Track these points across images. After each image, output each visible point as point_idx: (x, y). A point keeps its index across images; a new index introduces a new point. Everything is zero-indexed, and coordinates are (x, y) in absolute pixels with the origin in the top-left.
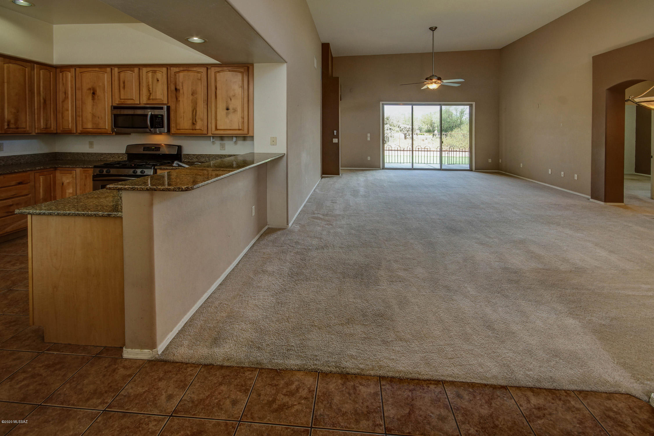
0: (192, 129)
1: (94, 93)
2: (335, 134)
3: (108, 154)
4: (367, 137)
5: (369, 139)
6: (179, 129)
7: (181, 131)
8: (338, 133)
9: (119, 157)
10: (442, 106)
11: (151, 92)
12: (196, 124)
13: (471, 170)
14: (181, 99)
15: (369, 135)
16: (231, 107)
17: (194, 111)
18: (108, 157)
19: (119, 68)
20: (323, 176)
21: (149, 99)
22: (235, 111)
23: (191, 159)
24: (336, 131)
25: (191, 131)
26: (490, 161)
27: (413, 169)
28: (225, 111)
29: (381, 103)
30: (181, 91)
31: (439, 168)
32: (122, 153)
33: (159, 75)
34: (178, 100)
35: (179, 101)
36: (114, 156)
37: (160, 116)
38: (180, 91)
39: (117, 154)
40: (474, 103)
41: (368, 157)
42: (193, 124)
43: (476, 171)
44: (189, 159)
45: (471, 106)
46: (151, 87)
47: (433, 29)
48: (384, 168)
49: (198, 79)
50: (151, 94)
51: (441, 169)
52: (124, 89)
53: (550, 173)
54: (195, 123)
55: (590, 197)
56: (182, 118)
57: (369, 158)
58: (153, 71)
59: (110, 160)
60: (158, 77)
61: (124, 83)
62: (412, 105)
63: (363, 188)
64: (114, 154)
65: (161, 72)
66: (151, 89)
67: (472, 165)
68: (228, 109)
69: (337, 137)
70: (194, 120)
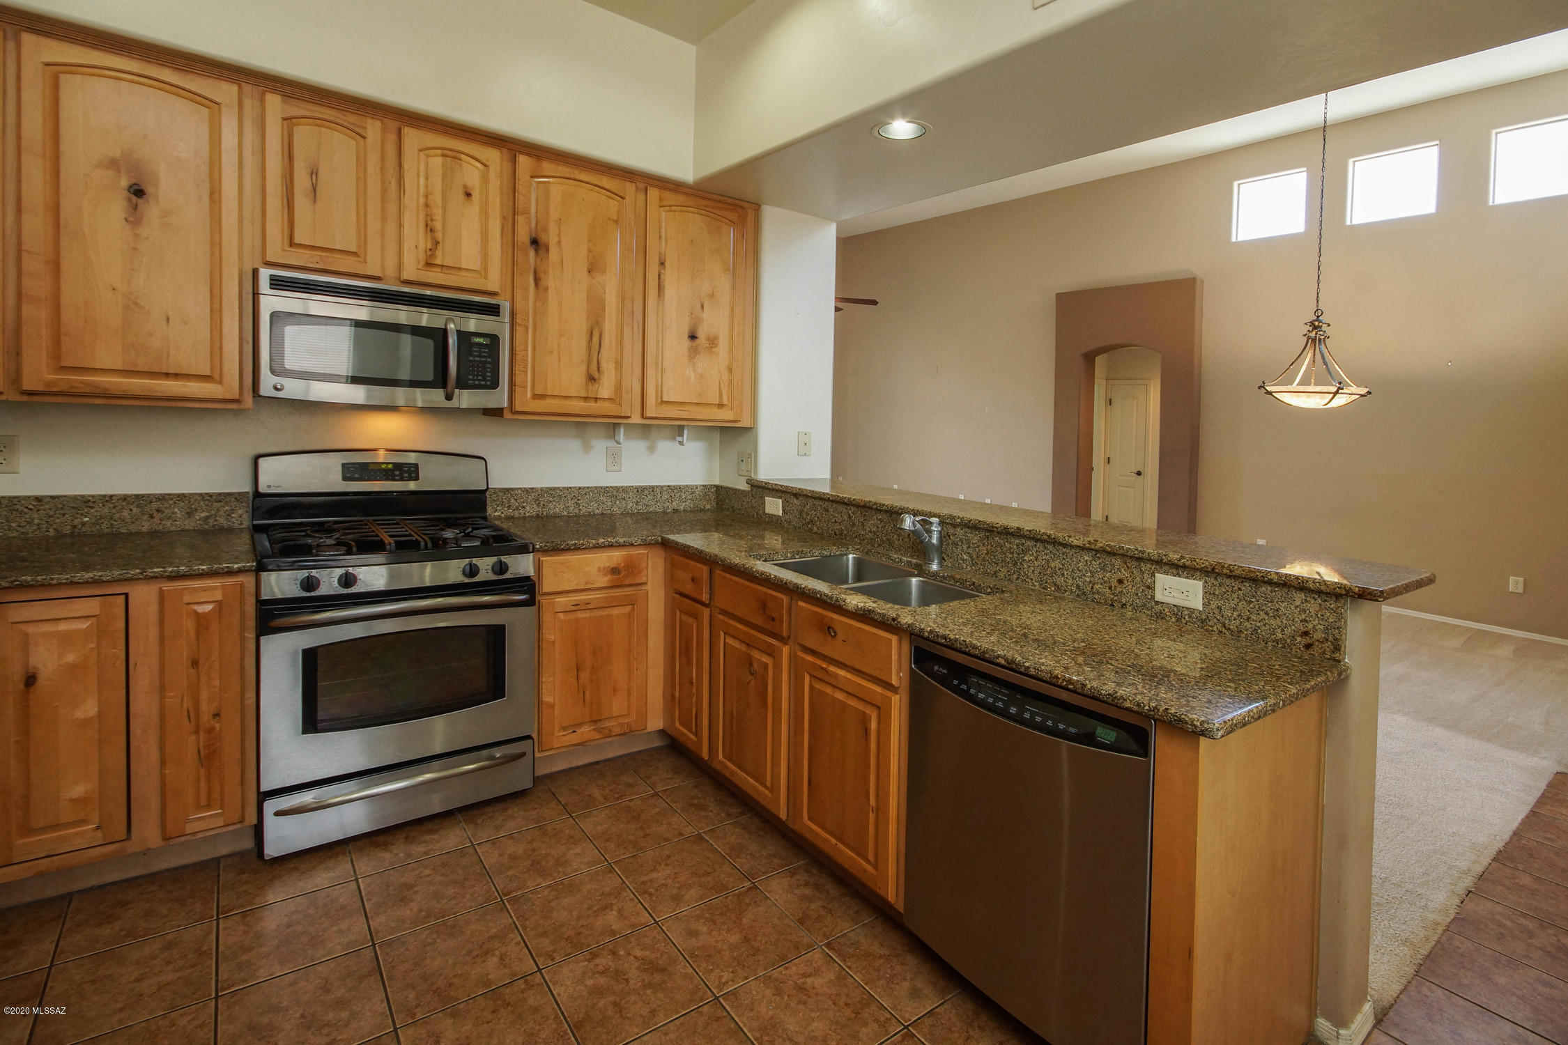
0: (586, 399)
1: (138, 192)
3: (125, 498)
6: (542, 397)
7: (549, 401)
9: (190, 514)
11: (439, 235)
12: (599, 379)
14: (551, 281)
16: (701, 335)
17: (594, 333)
18: (125, 513)
19: (286, 96)
21: (429, 264)
22: (713, 342)
23: (517, 508)
25: (582, 404)
28: (687, 343)
30: (553, 250)
32: (210, 495)
33: (471, 174)
34: (543, 283)
35: (547, 289)
36: (158, 511)
37: (481, 340)
38: (547, 250)
39: (181, 497)
42: (591, 379)
44: (509, 507)
46: (438, 213)
49: (610, 219)
50: (440, 247)
52: (315, 201)
54: (596, 375)
56: (556, 355)
58: (450, 153)
59: (133, 528)
60: (469, 184)
61: (314, 173)
64: (163, 498)
65: (479, 165)
66: (438, 225)
68: (693, 337)
70: (594, 366)
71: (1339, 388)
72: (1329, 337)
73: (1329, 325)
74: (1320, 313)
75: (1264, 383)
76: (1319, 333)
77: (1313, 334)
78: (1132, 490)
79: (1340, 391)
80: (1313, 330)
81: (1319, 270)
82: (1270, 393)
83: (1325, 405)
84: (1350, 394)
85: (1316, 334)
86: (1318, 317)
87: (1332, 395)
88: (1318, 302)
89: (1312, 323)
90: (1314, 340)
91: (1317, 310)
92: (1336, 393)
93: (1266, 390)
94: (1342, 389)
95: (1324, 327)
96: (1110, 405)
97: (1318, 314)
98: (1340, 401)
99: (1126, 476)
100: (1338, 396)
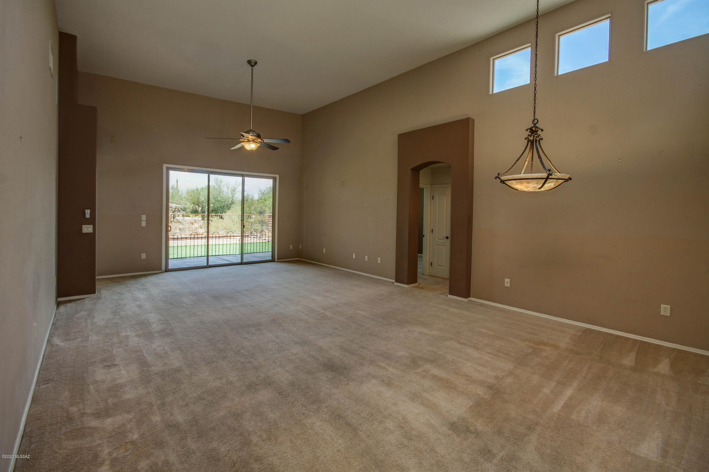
2: (88, 216)
4: (141, 221)
5: (144, 224)
8: (93, 214)
10: (245, 178)
13: (273, 260)
15: (144, 217)
20: (60, 299)
24: (89, 211)
26: (291, 247)
27: (208, 266)
29: (165, 166)
31: (239, 261)
40: (277, 176)
41: (142, 254)
43: (279, 261)
45: (275, 179)
47: (252, 64)
48: (167, 270)
51: (242, 263)
53: (354, 257)
55: (394, 281)
57: (144, 256)
62: (210, 173)
63: (152, 315)
67: (275, 254)
69: (92, 221)
71: (549, 175)
72: (542, 139)
73: (542, 130)
74: (536, 121)
75: (499, 175)
76: (535, 136)
77: (531, 138)
78: (444, 247)
79: (550, 177)
80: (531, 135)
81: (535, 90)
82: (503, 182)
83: (540, 188)
84: (557, 179)
85: (534, 137)
86: (535, 124)
87: (544, 181)
88: (534, 114)
89: (531, 129)
90: (532, 142)
91: (534, 120)
92: (547, 179)
93: (500, 179)
94: (551, 175)
95: (539, 132)
96: (433, 199)
97: (535, 121)
98: (550, 185)
99: (441, 239)
100: (549, 181)
